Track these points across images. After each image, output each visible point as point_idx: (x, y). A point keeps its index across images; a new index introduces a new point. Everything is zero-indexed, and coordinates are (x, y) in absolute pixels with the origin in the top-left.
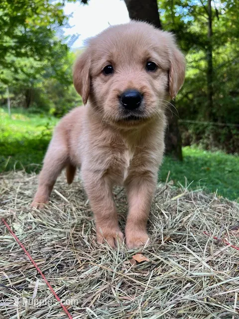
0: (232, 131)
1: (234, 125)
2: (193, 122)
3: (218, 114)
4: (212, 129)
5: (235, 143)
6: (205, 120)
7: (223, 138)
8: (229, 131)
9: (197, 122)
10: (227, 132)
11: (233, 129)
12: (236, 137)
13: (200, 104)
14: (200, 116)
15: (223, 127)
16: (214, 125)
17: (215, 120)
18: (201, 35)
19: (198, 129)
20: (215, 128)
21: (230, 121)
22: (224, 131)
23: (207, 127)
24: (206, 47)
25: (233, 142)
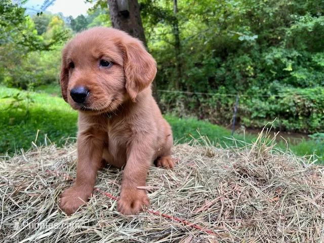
0: (199, 99)
1: (201, 94)
2: (164, 91)
3: (186, 84)
4: (182, 98)
5: (203, 110)
6: (175, 89)
7: (192, 106)
8: (198, 100)
9: (168, 91)
10: (196, 101)
11: (201, 98)
12: (203, 105)
13: (170, 74)
14: (170, 86)
15: (191, 96)
16: (183, 94)
17: (185, 90)
18: (167, 11)
19: (169, 98)
20: (184, 96)
21: (197, 90)
22: (193, 100)
23: (178, 95)
24: (173, 22)
25: (202, 109)
